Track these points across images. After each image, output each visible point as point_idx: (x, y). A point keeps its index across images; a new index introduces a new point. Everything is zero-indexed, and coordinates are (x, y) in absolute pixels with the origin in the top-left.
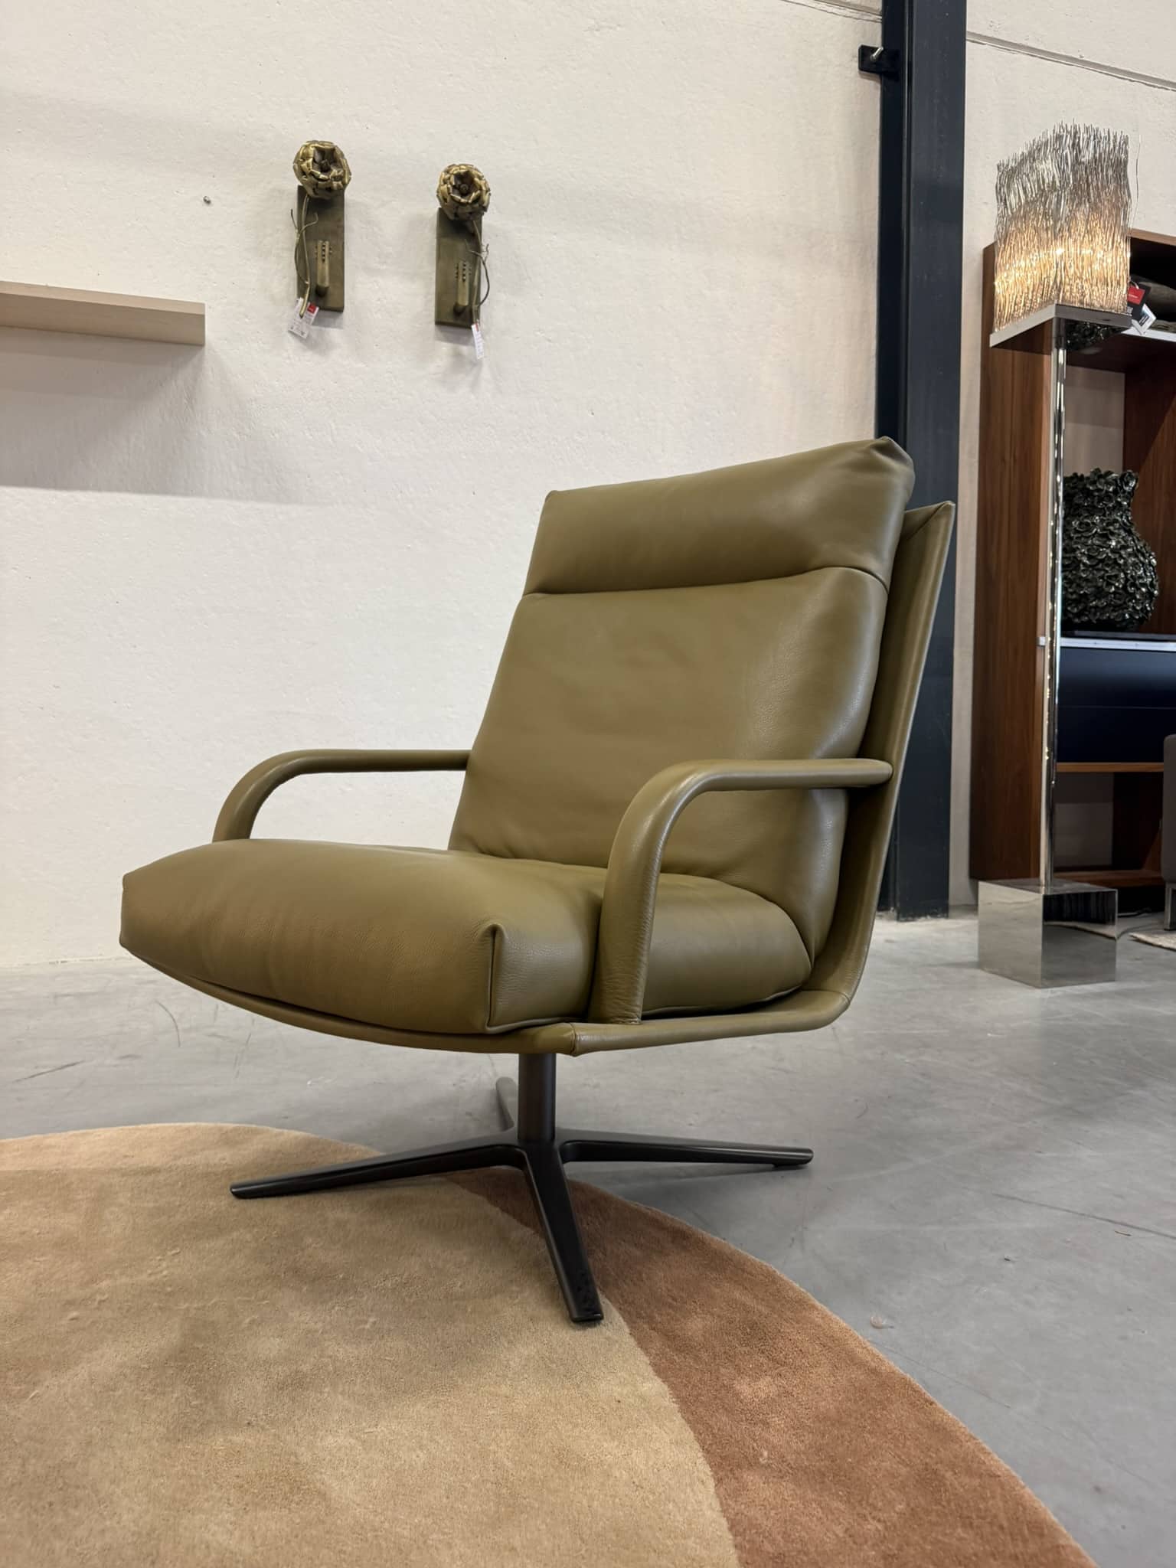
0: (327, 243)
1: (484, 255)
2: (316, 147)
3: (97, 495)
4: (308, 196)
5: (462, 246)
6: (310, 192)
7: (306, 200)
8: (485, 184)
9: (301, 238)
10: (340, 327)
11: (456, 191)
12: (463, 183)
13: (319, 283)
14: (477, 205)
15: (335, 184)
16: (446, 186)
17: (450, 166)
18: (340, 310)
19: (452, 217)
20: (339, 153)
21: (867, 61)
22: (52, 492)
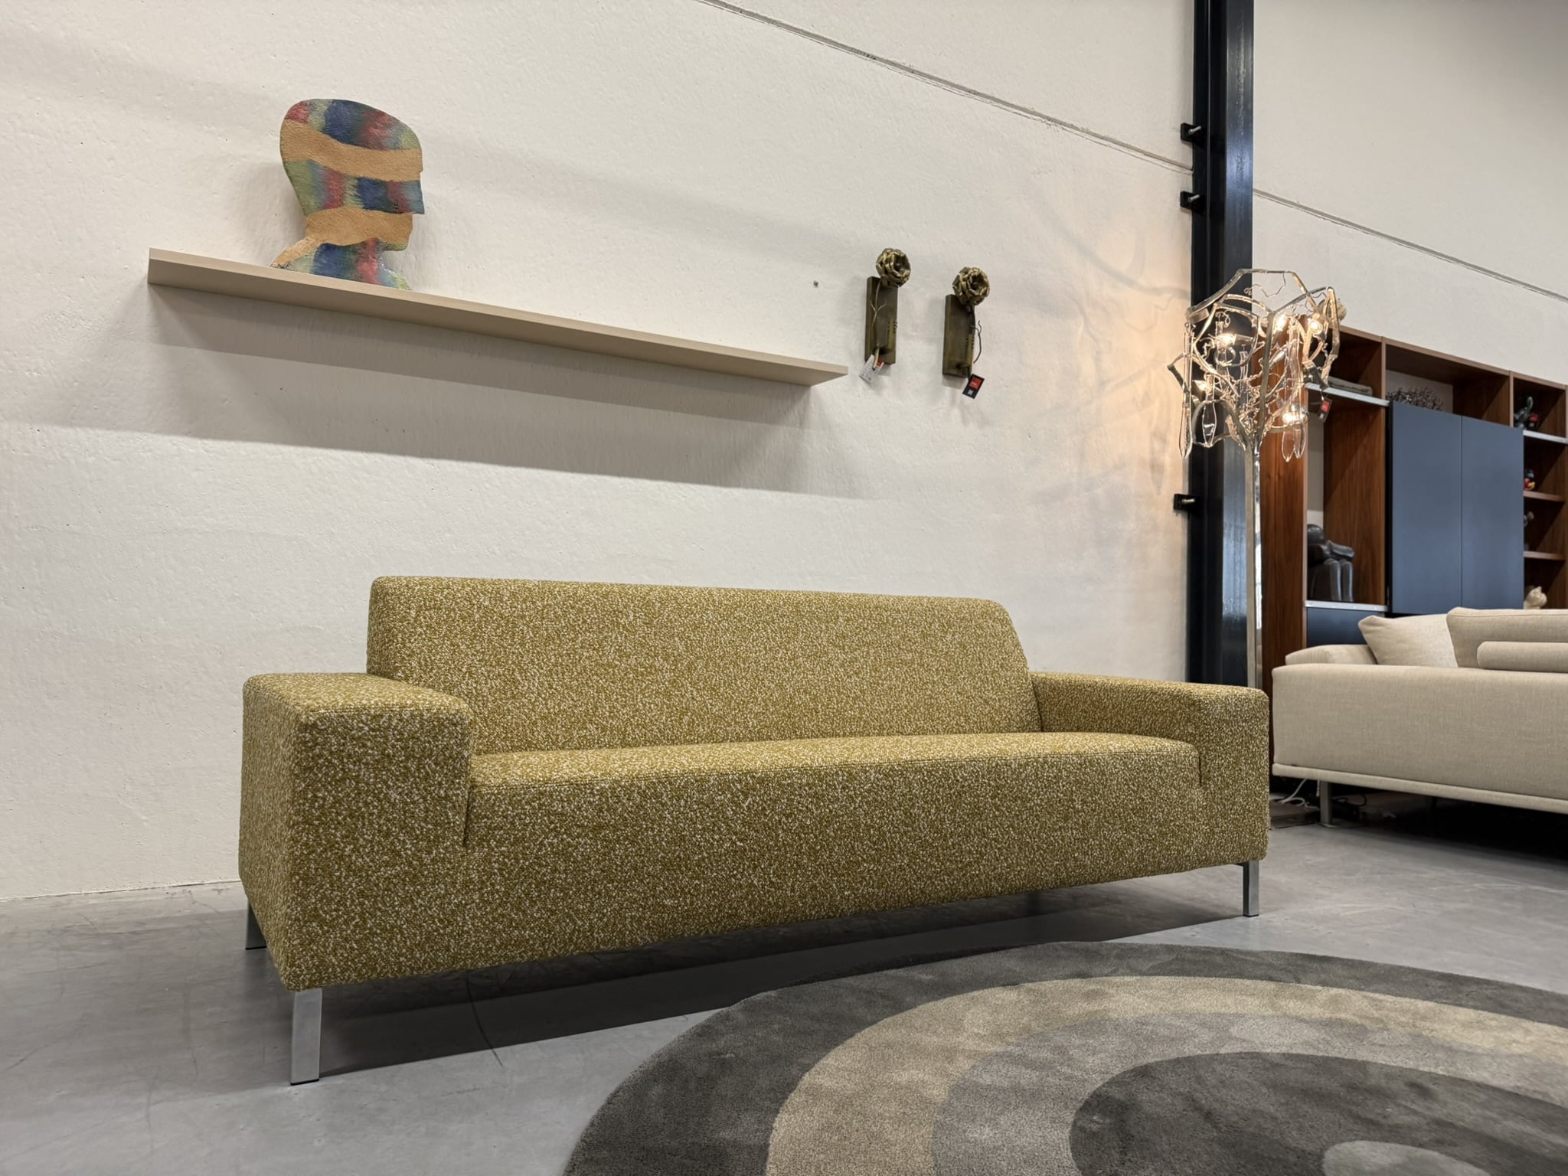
1: (977, 326)
2: (895, 254)
4: (882, 285)
5: (963, 322)
7: (879, 287)
8: (988, 282)
9: (874, 316)
10: (888, 375)
11: (967, 284)
12: (976, 281)
13: (890, 347)
14: (983, 296)
16: (964, 283)
17: (970, 267)
18: (893, 360)
20: (906, 259)
21: (1183, 200)
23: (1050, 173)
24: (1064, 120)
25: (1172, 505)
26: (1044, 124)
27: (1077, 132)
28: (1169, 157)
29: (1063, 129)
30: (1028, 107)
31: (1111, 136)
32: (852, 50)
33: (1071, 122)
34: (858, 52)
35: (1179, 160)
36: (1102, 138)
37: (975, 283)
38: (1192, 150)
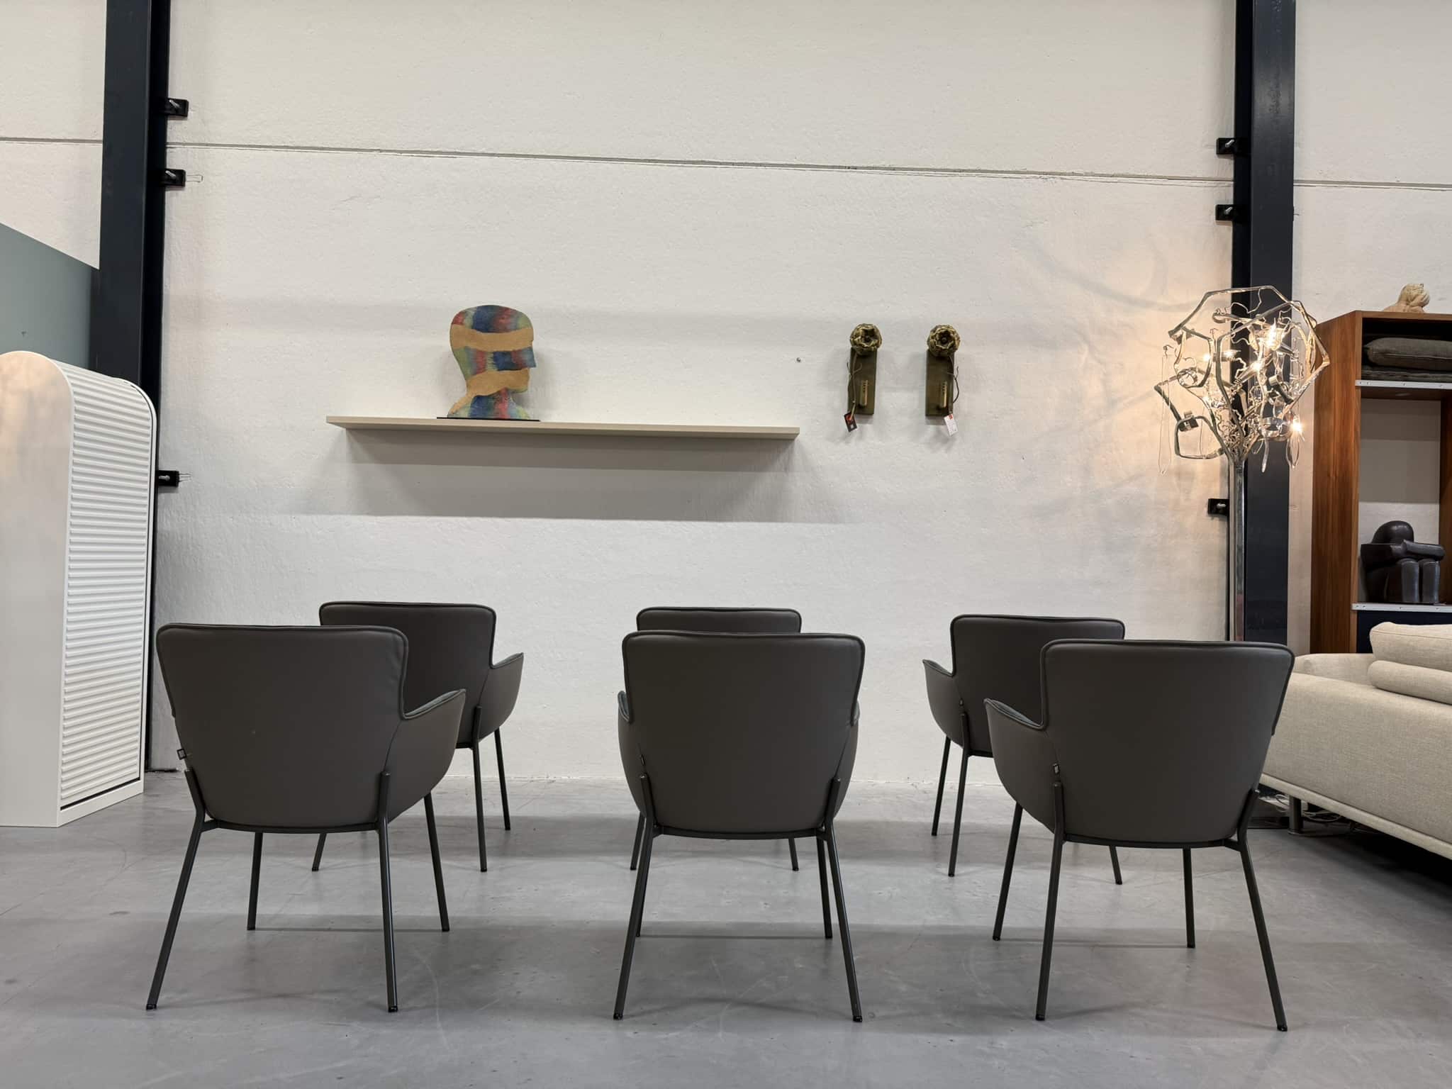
0: (867, 382)
1: (955, 373)
2: (863, 330)
3: (736, 524)
4: (858, 355)
5: (942, 369)
6: (859, 353)
7: (855, 358)
8: (957, 336)
9: (852, 378)
10: (870, 423)
11: (939, 342)
12: (944, 337)
13: (861, 403)
14: (951, 349)
15: (873, 348)
16: (932, 340)
17: (936, 328)
18: (872, 413)
19: (936, 355)
20: (875, 331)
21: (1220, 213)
22: (715, 523)
23: (1046, 223)
24: (1065, 171)
25: (1206, 509)
26: (1040, 180)
27: (1080, 178)
28: (1199, 176)
29: (1062, 179)
30: (1018, 169)
31: (1121, 172)
32: (833, 167)
33: (1071, 171)
34: (840, 167)
35: (1214, 175)
36: (1112, 176)
37: (945, 339)
38: (1232, 162)
